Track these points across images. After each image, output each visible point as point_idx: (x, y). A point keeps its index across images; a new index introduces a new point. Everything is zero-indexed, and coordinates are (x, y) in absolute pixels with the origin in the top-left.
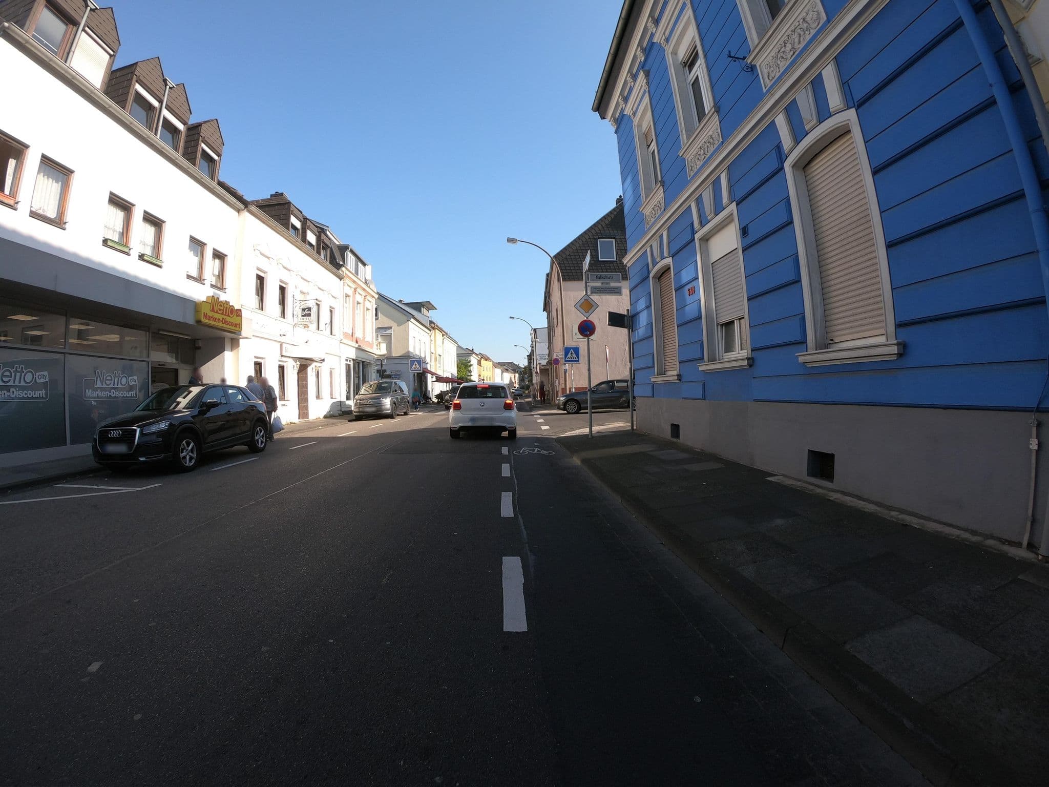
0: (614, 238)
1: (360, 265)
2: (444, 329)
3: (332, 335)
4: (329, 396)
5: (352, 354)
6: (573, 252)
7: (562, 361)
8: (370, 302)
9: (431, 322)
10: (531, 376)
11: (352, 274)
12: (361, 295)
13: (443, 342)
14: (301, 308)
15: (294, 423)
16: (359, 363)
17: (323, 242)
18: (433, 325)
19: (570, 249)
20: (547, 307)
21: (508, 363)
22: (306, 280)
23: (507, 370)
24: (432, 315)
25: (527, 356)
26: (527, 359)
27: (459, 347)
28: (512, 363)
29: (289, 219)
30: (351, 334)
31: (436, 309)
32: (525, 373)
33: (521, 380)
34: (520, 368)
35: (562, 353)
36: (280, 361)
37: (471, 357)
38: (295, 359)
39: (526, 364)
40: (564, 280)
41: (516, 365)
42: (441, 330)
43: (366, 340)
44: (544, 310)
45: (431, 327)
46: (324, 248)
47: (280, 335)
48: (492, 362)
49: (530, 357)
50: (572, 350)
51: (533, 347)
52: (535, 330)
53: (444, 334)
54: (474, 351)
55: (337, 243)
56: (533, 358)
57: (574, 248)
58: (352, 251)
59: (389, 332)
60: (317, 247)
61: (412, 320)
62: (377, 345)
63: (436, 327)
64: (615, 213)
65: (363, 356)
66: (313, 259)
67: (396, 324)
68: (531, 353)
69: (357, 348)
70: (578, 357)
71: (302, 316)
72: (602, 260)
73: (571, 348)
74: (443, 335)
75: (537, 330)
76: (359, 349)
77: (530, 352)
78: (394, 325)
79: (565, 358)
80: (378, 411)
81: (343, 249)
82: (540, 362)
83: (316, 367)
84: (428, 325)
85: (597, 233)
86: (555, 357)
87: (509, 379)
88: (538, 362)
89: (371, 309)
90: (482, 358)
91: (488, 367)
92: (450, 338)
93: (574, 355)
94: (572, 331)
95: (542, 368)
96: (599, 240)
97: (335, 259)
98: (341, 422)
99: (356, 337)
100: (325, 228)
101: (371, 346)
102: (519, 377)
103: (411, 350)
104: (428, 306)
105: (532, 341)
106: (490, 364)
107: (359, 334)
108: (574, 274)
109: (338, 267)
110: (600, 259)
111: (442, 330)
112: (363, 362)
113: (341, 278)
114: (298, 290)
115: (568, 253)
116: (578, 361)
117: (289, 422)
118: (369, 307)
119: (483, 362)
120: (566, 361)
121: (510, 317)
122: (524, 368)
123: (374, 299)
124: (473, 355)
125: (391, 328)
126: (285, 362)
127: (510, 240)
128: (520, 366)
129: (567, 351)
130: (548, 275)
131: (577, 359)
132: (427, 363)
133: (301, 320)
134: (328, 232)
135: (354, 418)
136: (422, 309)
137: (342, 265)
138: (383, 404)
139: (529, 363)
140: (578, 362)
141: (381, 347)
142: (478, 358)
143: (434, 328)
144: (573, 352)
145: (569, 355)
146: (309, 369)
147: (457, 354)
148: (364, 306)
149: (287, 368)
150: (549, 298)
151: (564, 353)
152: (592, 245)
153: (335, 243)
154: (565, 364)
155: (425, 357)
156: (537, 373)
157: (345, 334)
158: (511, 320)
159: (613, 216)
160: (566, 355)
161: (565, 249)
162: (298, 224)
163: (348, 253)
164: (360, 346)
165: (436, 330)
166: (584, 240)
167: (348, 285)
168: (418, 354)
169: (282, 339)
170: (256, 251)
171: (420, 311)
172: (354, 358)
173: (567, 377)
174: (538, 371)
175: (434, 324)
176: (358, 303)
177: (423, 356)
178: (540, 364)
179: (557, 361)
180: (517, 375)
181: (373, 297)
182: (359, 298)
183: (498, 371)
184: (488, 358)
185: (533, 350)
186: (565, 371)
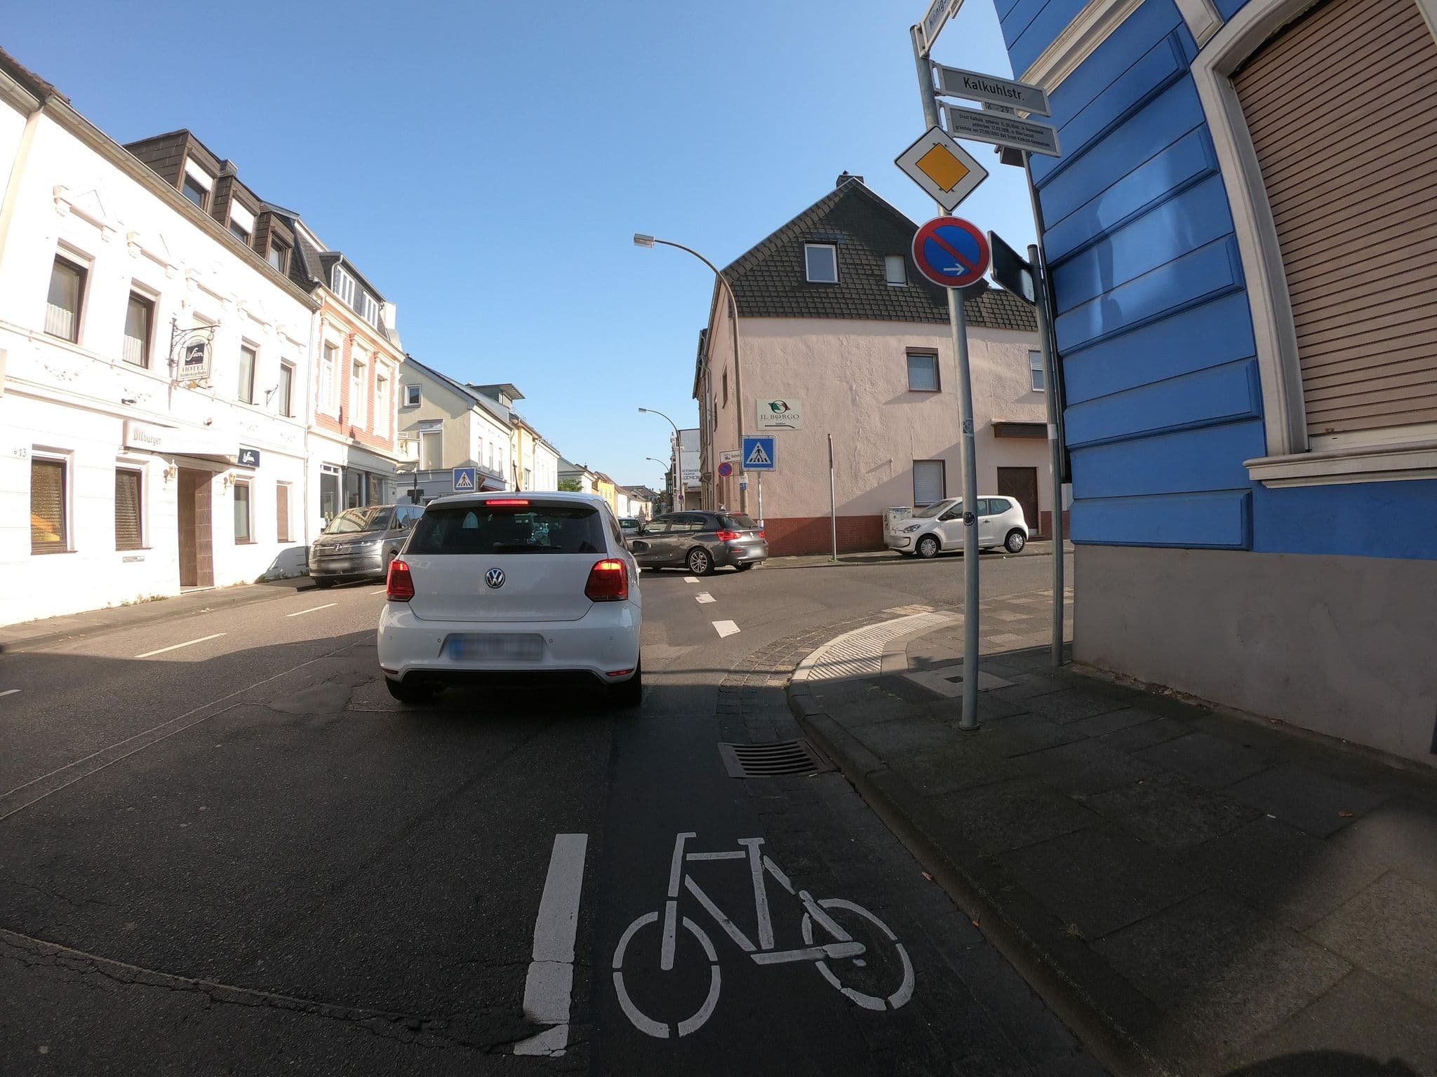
0: (835, 243)
1: (368, 297)
2: (535, 430)
3: (288, 416)
4: (274, 535)
5: (340, 456)
6: (758, 265)
7: (736, 469)
8: (388, 366)
9: (513, 416)
10: (672, 504)
11: (348, 309)
12: (366, 350)
13: (534, 449)
14: (185, 346)
15: (163, 598)
16: (360, 476)
17: (274, 232)
18: (516, 421)
19: (754, 261)
20: (700, 390)
21: (638, 488)
22: (214, 295)
23: (635, 496)
24: (516, 407)
25: (666, 474)
26: (665, 480)
27: (561, 460)
28: (643, 488)
29: (179, 164)
30: (337, 420)
31: (524, 398)
32: (661, 500)
33: (657, 511)
34: (654, 494)
35: (737, 453)
36: (119, 459)
37: (582, 476)
38: (168, 456)
39: (664, 488)
40: (742, 314)
41: (650, 491)
42: (530, 431)
43: (375, 433)
44: (695, 395)
45: (513, 424)
46: (274, 244)
47: (123, 401)
48: (613, 485)
49: (670, 477)
50: (758, 444)
51: (674, 460)
52: (679, 432)
53: (537, 437)
54: (588, 468)
55: (320, 250)
56: (675, 477)
57: (761, 257)
58: (345, 265)
59: (436, 427)
60: (257, 238)
61: (476, 408)
62: (402, 447)
63: (520, 424)
64: (837, 199)
65: (366, 463)
66: (241, 258)
67: (449, 415)
68: (671, 469)
69: (350, 446)
70: (771, 460)
71: (187, 363)
72: (811, 281)
73: (755, 441)
74: (534, 439)
75: (681, 432)
76: (356, 448)
77: (669, 468)
78: (445, 416)
79: (746, 460)
80: (352, 569)
81: (328, 261)
82: (686, 481)
83: (231, 476)
84: (507, 421)
85: (802, 233)
86: (723, 460)
87: (638, 510)
88: (683, 481)
89: (389, 379)
90: (599, 478)
91: (608, 492)
92: (544, 443)
93: (764, 455)
94: (756, 412)
95: (689, 490)
96: (806, 246)
97: (305, 272)
98: (279, 593)
99: (350, 425)
100: (293, 217)
101: (389, 444)
102: (653, 507)
103: (474, 457)
104: (508, 391)
105: (673, 450)
106: (611, 488)
107: (357, 419)
108: (760, 304)
109: (309, 286)
110: (808, 279)
111: (534, 433)
112: (367, 473)
113: (314, 309)
114: (189, 312)
115: (748, 266)
116: (771, 466)
117: (146, 596)
118: (385, 373)
119: (601, 485)
120: (746, 466)
121: (640, 409)
122: (659, 495)
123: (396, 362)
124: (586, 474)
125: (440, 421)
126: (144, 463)
127: (640, 240)
128: (654, 491)
129: (749, 445)
130: (704, 332)
131: (769, 462)
132: (505, 482)
133: (185, 373)
134: (296, 225)
135: (313, 583)
136: (500, 396)
137: (317, 283)
138: (365, 555)
139: (668, 485)
140: (771, 469)
141: (409, 449)
142: (593, 479)
143: (518, 428)
144: (761, 448)
145: (753, 455)
146: (217, 482)
147: (558, 472)
148: (372, 371)
149: (147, 476)
150: (706, 364)
151: (743, 452)
152: (793, 254)
153: (315, 250)
154: (741, 473)
155: (501, 473)
156: (681, 497)
157: (323, 419)
158: (642, 413)
159: (832, 205)
160: (747, 455)
161: (744, 258)
162: (207, 182)
163: (339, 267)
164: (359, 443)
165: (522, 429)
166: (780, 244)
167: (331, 324)
168: (487, 465)
169: (127, 411)
170: (61, 203)
171: (497, 400)
172: (345, 464)
173: (747, 500)
174: (683, 494)
175: (517, 418)
176: (358, 365)
177: (496, 469)
178: (685, 484)
179: (725, 469)
180: (650, 504)
181: (395, 358)
182: (357, 353)
183: (623, 498)
184: (608, 478)
185: (675, 465)
186: (743, 488)
